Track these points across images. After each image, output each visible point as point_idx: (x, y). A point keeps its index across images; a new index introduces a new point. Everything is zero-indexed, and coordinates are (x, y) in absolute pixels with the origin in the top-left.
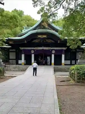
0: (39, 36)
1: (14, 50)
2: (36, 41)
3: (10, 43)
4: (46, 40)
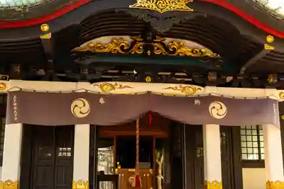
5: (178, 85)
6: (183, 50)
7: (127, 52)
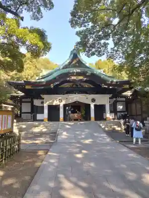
0: (73, 78)
1: (29, 100)
2: (66, 85)
3: (27, 87)
4: (82, 84)
5: (84, 94)
7: (71, 87)
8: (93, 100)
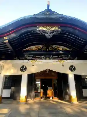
5: (58, 60)
6: (59, 49)
7: (40, 50)
8: (72, 68)
